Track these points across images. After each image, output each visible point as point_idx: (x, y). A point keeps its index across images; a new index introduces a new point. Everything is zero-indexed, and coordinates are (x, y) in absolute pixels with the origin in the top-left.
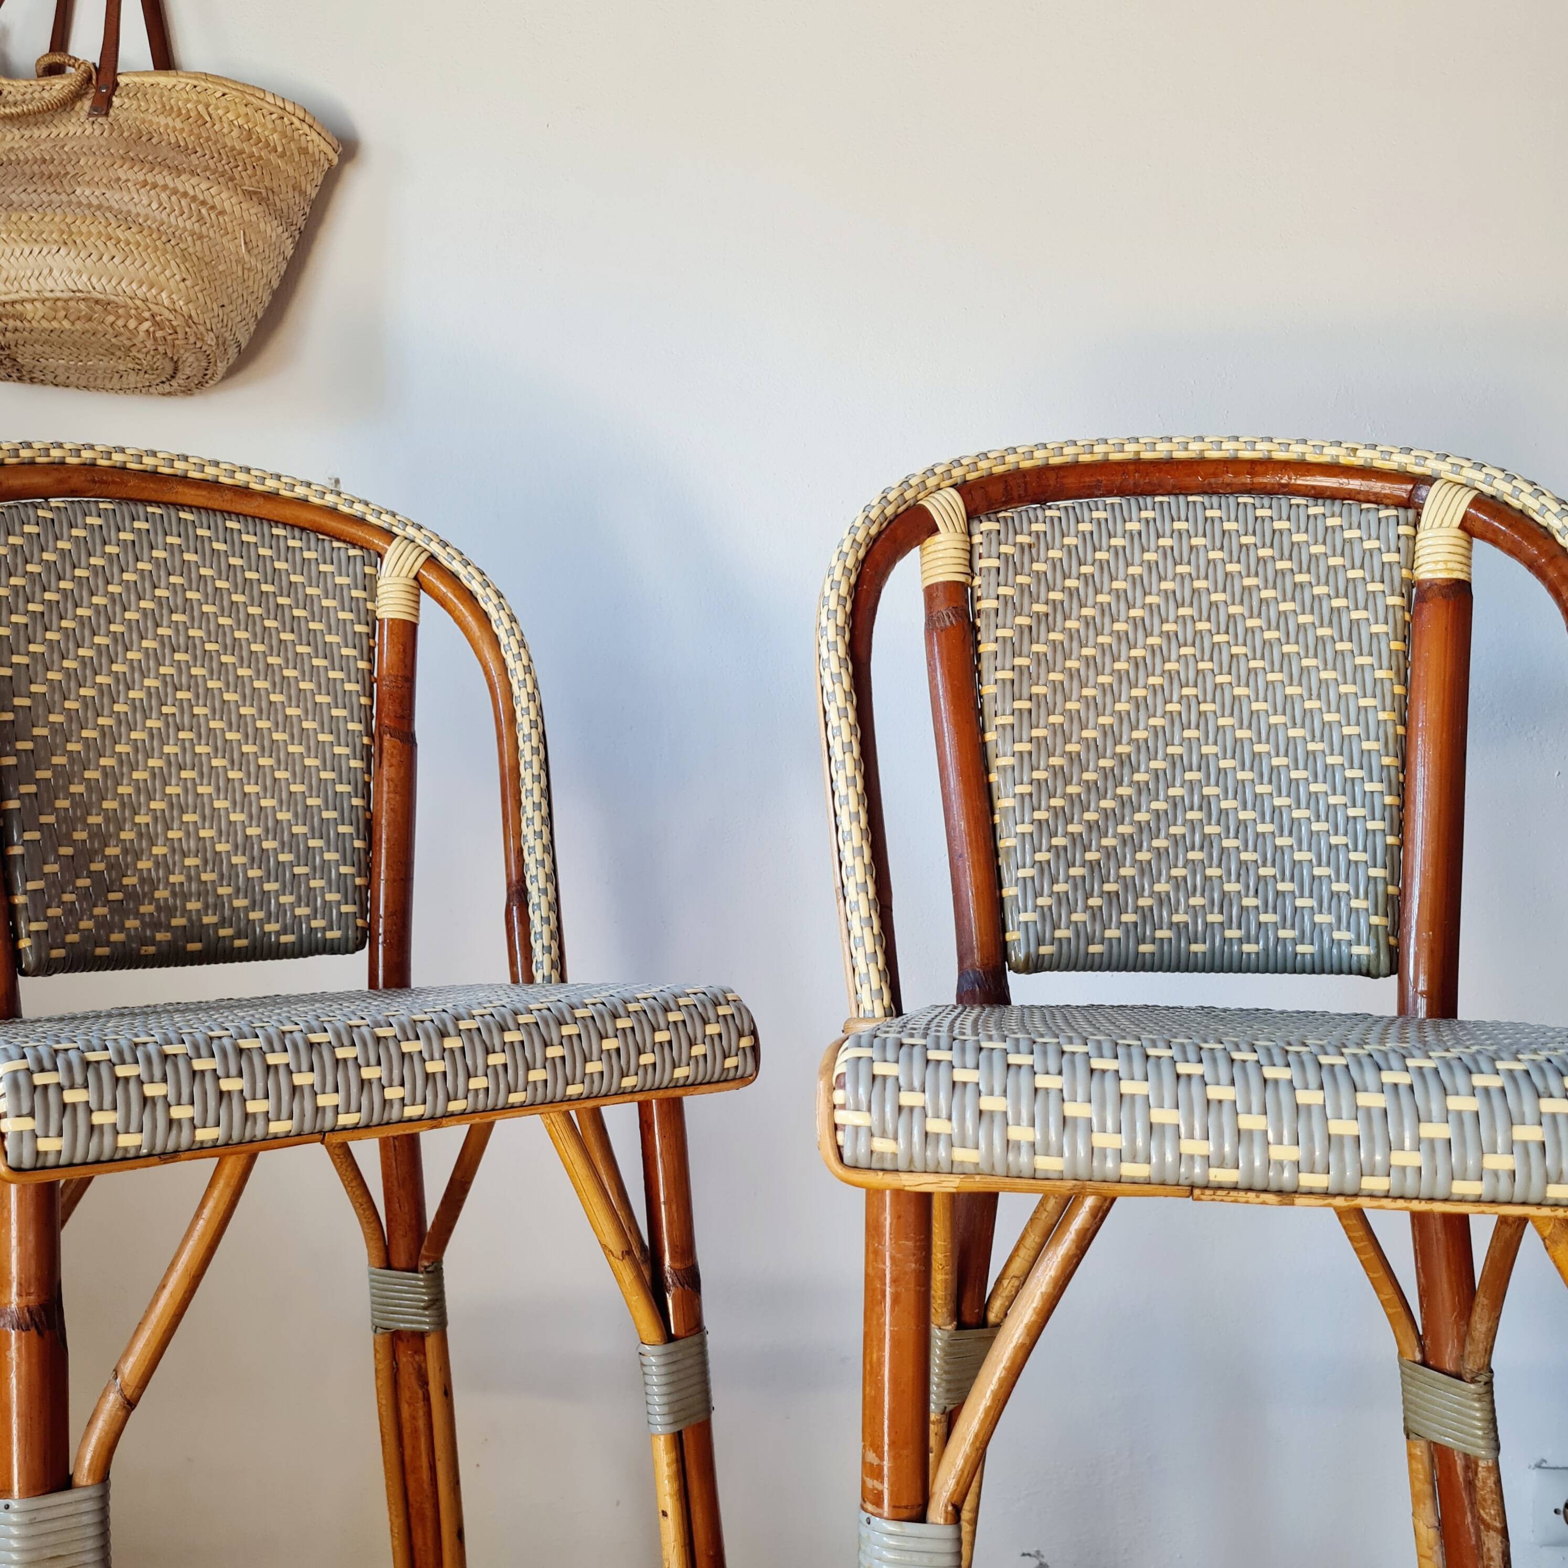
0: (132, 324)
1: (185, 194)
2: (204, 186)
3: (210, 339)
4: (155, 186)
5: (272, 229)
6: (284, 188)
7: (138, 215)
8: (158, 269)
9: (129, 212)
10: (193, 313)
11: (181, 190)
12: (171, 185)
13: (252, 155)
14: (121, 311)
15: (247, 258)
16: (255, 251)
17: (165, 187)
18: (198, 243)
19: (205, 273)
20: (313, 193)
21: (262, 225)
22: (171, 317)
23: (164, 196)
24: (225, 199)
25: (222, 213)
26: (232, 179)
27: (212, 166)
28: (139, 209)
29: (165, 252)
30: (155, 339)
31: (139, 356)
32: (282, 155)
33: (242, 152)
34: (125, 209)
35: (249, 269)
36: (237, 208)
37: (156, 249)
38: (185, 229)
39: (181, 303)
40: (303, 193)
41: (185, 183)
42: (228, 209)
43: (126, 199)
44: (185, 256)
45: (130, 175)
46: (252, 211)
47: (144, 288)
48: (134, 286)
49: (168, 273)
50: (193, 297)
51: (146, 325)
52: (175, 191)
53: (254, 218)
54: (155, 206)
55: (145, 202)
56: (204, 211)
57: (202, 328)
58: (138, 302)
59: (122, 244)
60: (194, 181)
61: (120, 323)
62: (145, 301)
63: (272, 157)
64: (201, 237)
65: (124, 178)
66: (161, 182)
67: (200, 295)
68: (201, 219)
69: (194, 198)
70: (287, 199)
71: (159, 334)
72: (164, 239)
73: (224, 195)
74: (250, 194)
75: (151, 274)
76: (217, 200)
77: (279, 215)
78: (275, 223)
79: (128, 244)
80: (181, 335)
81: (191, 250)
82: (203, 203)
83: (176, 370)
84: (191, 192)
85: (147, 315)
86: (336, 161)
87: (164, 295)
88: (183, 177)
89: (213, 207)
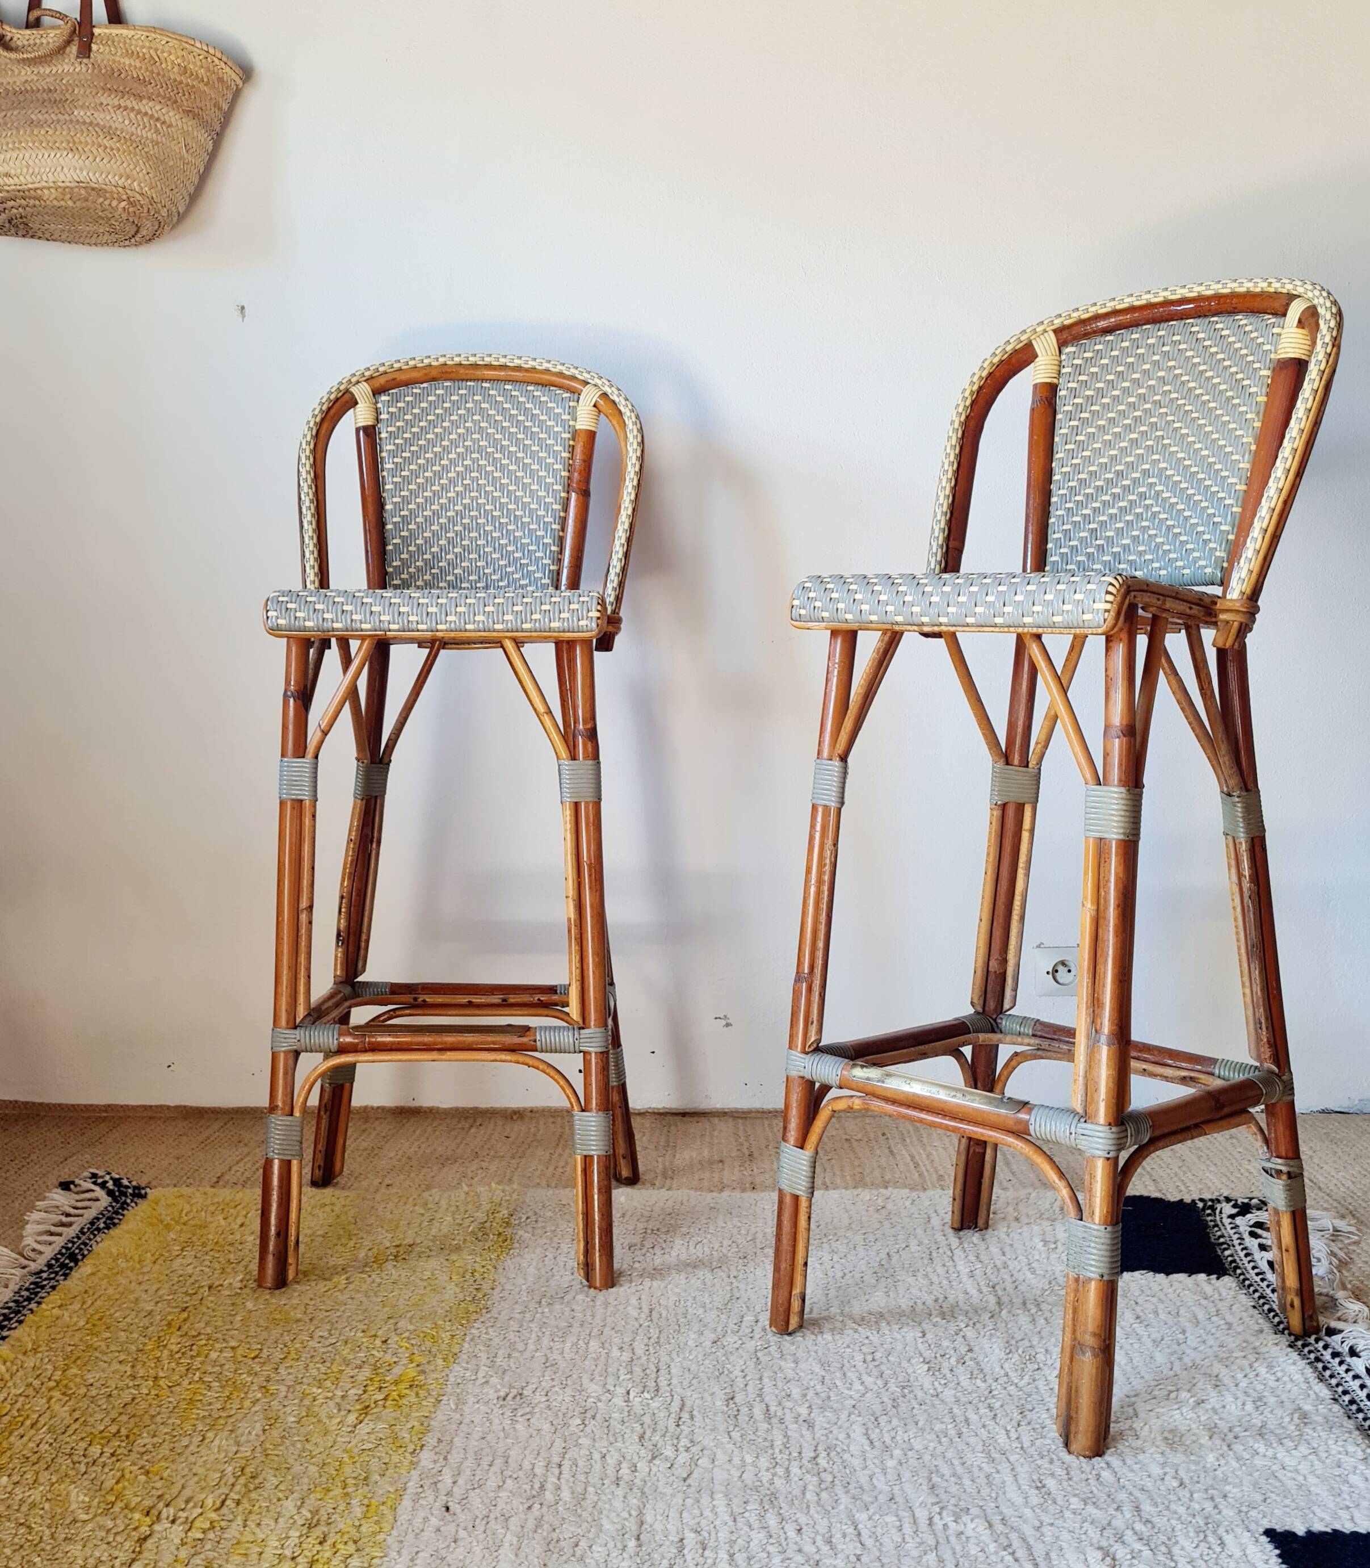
0: (114, 203)
1: (146, 114)
2: (158, 108)
3: (164, 212)
4: (126, 108)
5: (201, 136)
6: (208, 107)
7: (116, 129)
8: (131, 167)
9: (110, 127)
10: (154, 195)
11: (144, 111)
12: (137, 108)
13: (187, 85)
14: (108, 195)
15: (186, 156)
16: (191, 151)
17: (133, 109)
18: (156, 147)
19: (161, 168)
20: (225, 107)
21: (195, 134)
22: (140, 198)
23: (132, 115)
24: (171, 116)
25: (170, 126)
26: (176, 102)
27: (162, 93)
28: (117, 125)
29: (136, 155)
30: (129, 213)
31: (116, 224)
32: (207, 84)
33: (181, 83)
34: (108, 125)
35: (188, 164)
36: (180, 122)
37: (130, 153)
38: (147, 138)
39: (146, 189)
40: (220, 109)
41: (145, 106)
42: (174, 124)
43: (108, 118)
44: (148, 157)
45: (109, 101)
46: (190, 123)
47: (123, 179)
48: (117, 178)
49: (138, 169)
50: (154, 185)
51: (124, 204)
52: (139, 112)
53: (190, 129)
54: (127, 122)
55: (120, 120)
56: (159, 125)
57: (159, 205)
58: (120, 189)
59: (108, 150)
60: (151, 104)
61: (107, 203)
62: (124, 188)
63: (201, 85)
64: (157, 143)
65: (105, 103)
66: (130, 106)
67: (158, 183)
68: (157, 131)
69: (152, 116)
70: (212, 114)
71: (131, 210)
72: (134, 145)
73: (171, 114)
74: (188, 113)
75: (128, 169)
76: (166, 117)
77: (205, 124)
78: (203, 131)
79: (112, 149)
80: (146, 210)
81: (151, 152)
82: (158, 119)
83: (137, 232)
84: (150, 113)
85: (124, 197)
86: (240, 83)
87: (135, 184)
88: (144, 102)
89: (164, 122)
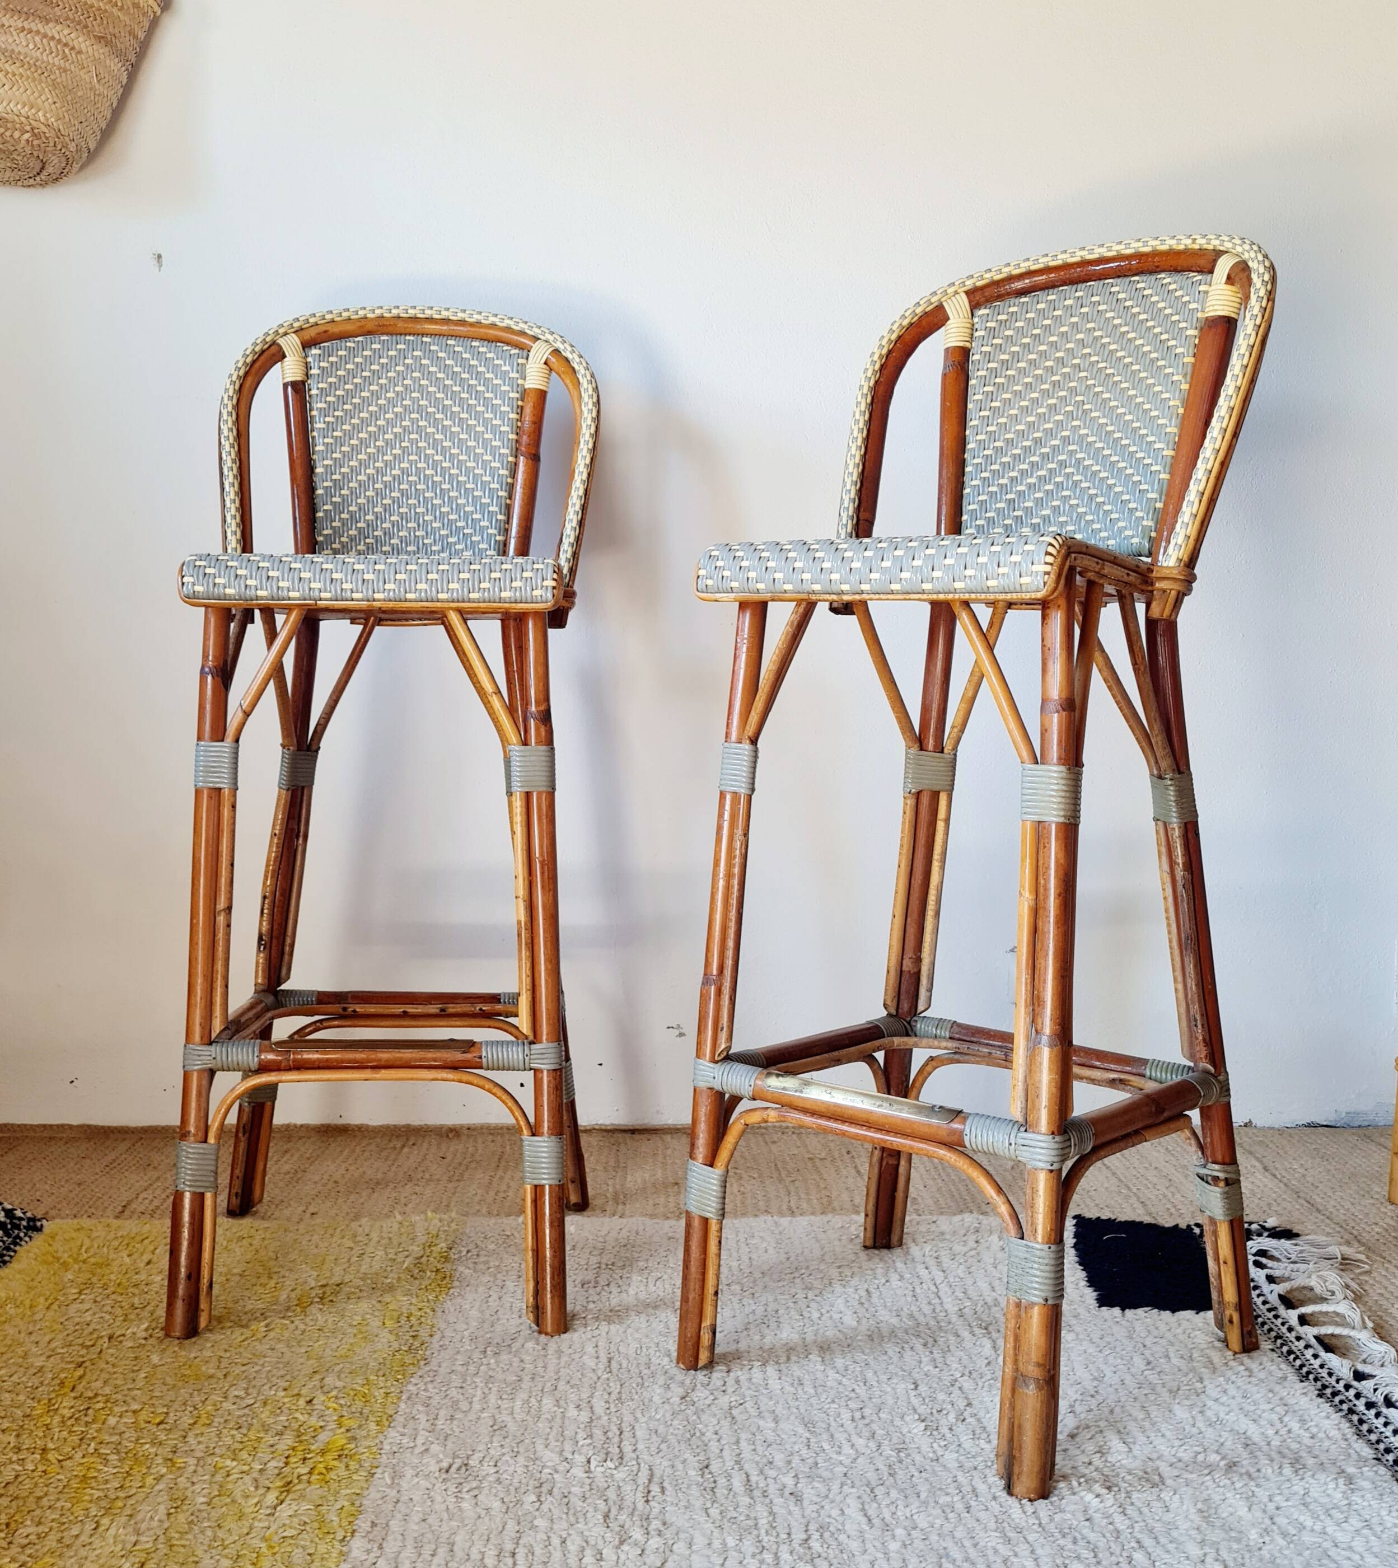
0: (17, 134)
1: (53, 38)
2: (66, 32)
3: (72, 147)
4: (30, 31)
5: (115, 65)
6: (123, 34)
7: (19, 53)
8: (36, 94)
9: (13, 51)
10: (61, 127)
11: (50, 35)
12: (42, 31)
13: (99, 9)
14: (9, 125)
15: (97, 86)
16: (103, 81)
17: (38, 32)
18: (63, 74)
19: (69, 98)
20: (141, 35)
21: (108, 62)
22: (46, 131)
23: (37, 39)
24: (81, 42)
25: (80, 52)
26: (86, 27)
27: (71, 16)
28: (20, 48)
29: (41, 82)
30: (32, 146)
31: (18, 158)
32: (121, 9)
33: (92, 6)
34: (10, 48)
35: (99, 95)
36: (90, 49)
37: (34, 80)
38: (54, 64)
39: (53, 120)
40: (135, 37)
41: (52, 29)
42: (84, 50)
43: (10, 40)
44: (55, 85)
45: (12, 22)
46: (101, 51)
47: (26, 109)
48: (19, 106)
49: (43, 98)
50: (61, 116)
51: (27, 136)
52: (45, 36)
53: (102, 57)
54: (31, 46)
55: (24, 43)
56: (67, 51)
57: (67, 139)
58: (23, 119)
59: (10, 75)
60: (59, 28)
61: (8, 133)
62: (28, 118)
63: (115, 10)
64: (65, 71)
65: (7, 24)
66: (35, 29)
67: (66, 114)
68: (65, 57)
69: (59, 41)
70: (126, 43)
71: (36, 142)
72: (39, 72)
73: (80, 39)
74: (99, 39)
75: (31, 97)
76: (75, 42)
77: (119, 54)
78: (117, 60)
79: (14, 75)
80: (52, 144)
81: (59, 80)
82: (66, 45)
83: (43, 168)
84: (57, 37)
85: (28, 128)
86: (159, 13)
87: (40, 114)
88: (51, 25)
89: (73, 48)
